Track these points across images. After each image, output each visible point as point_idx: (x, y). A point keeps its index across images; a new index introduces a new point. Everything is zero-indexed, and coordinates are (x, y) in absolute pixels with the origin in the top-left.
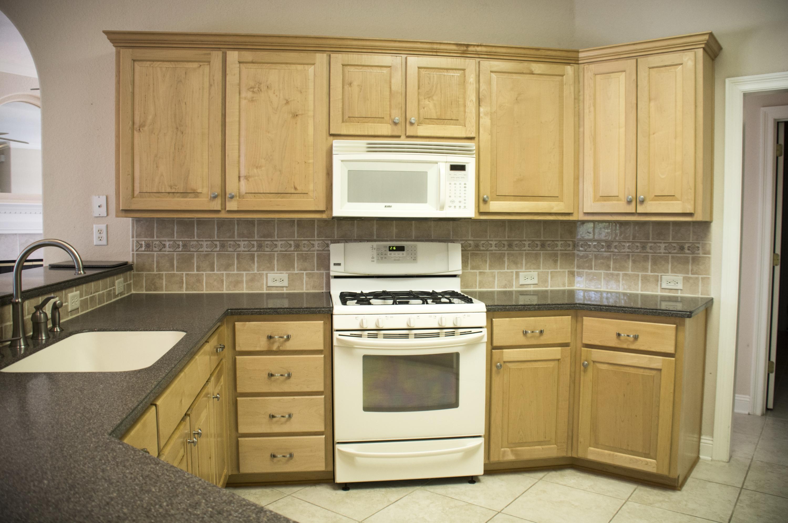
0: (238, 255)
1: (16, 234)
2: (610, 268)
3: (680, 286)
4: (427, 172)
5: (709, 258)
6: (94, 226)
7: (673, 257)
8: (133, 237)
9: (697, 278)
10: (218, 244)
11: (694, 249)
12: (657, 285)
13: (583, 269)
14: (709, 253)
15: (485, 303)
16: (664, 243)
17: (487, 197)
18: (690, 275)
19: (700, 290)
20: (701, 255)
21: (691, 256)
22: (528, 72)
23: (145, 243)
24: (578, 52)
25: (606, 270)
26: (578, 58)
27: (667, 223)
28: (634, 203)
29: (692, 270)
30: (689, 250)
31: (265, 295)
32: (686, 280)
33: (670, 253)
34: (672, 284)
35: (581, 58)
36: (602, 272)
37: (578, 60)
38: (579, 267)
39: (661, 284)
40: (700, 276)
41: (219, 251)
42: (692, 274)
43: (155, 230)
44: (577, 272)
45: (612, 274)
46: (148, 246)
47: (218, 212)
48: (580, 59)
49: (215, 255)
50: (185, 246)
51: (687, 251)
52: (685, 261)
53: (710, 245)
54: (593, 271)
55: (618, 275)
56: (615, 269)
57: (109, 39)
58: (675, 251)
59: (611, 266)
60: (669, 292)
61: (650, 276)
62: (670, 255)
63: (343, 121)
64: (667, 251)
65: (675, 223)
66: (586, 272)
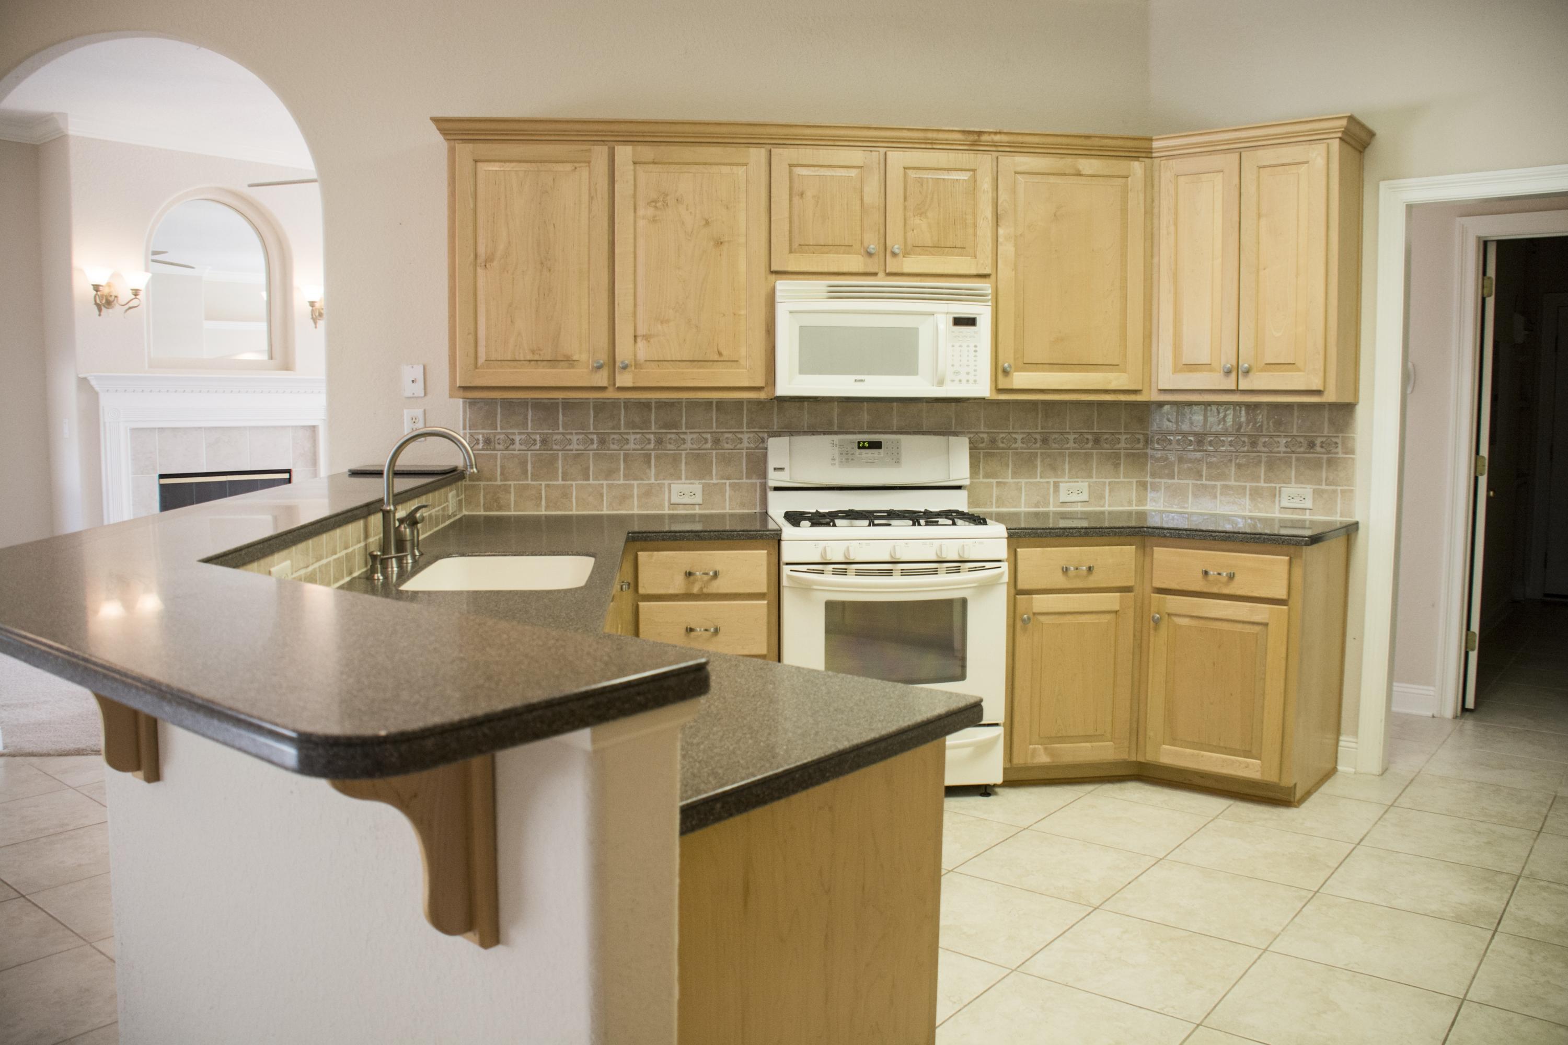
0: (626, 456)
1: (200, 428)
2: (1201, 476)
3: (1308, 504)
4: (918, 328)
5: (1353, 459)
6: (405, 411)
7: (1298, 459)
8: (464, 428)
9: (1335, 491)
10: (595, 439)
11: (1329, 446)
12: (1274, 502)
13: (1160, 477)
14: (1352, 452)
15: (1005, 524)
16: (1286, 436)
17: (1010, 366)
18: (1324, 487)
19: (1339, 511)
20: (1340, 455)
21: (1325, 456)
22: (1072, 171)
23: (483, 437)
24: (1151, 140)
25: (1197, 480)
26: (1151, 148)
27: (1289, 406)
28: (1234, 375)
29: (1327, 479)
30: (1322, 447)
31: (667, 517)
32: (1318, 493)
33: (1293, 452)
34: (1296, 500)
35: (1156, 148)
36: (1190, 482)
37: (1151, 152)
38: (1153, 475)
39: (1280, 501)
40: (1339, 488)
41: (597, 450)
42: (1327, 485)
43: (499, 416)
44: (1151, 483)
45: (1205, 487)
46: (488, 441)
47: (603, 389)
48: (1154, 151)
49: (591, 456)
50: (544, 442)
51: (1318, 449)
52: (1317, 465)
53: (1353, 438)
54: (1176, 481)
55: (1214, 487)
56: (1210, 478)
57: (439, 129)
58: (1302, 449)
59: (1204, 473)
60: (1292, 514)
61: (1262, 488)
62: (1294, 455)
63: (791, 252)
64: (1289, 450)
65: (1302, 406)
66: (1165, 483)
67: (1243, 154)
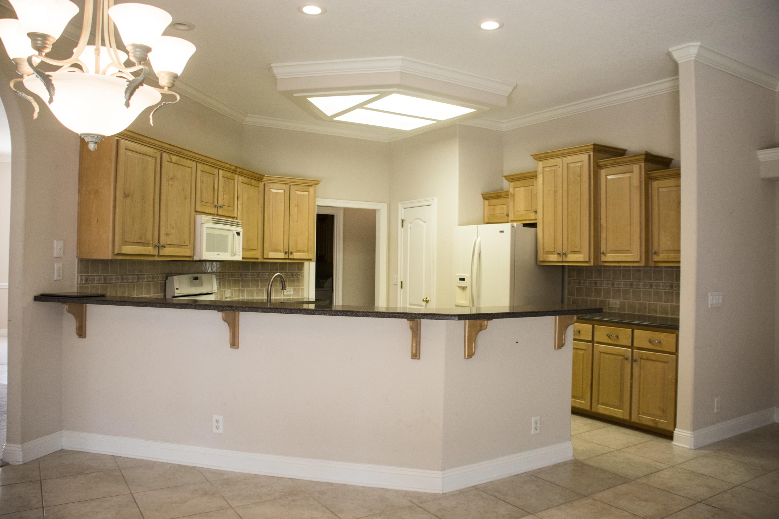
0: (128, 285)
2: (259, 286)
3: (292, 293)
5: (304, 279)
6: (55, 264)
7: (288, 280)
8: (78, 274)
9: (299, 289)
11: (297, 275)
12: (282, 293)
13: (245, 287)
14: (304, 277)
16: (285, 272)
18: (296, 288)
19: (300, 295)
20: (300, 278)
21: (296, 278)
22: (251, 184)
23: (85, 277)
24: (264, 176)
25: (257, 287)
26: (263, 179)
27: (286, 263)
28: (288, 253)
29: (297, 285)
30: (295, 276)
32: (295, 290)
33: (287, 277)
34: (289, 292)
36: (255, 288)
38: (242, 286)
39: (284, 293)
40: (300, 288)
41: (120, 283)
42: (297, 287)
43: (90, 268)
44: (242, 289)
45: (260, 290)
46: (86, 280)
49: (118, 285)
50: (105, 279)
51: (294, 276)
52: (293, 281)
53: (304, 273)
54: (250, 288)
55: (263, 290)
56: (261, 287)
58: (290, 276)
59: (260, 285)
60: (287, 296)
61: (278, 289)
62: (287, 278)
63: (202, 205)
64: (286, 277)
65: (289, 263)
66: (246, 289)
67: (291, 186)
